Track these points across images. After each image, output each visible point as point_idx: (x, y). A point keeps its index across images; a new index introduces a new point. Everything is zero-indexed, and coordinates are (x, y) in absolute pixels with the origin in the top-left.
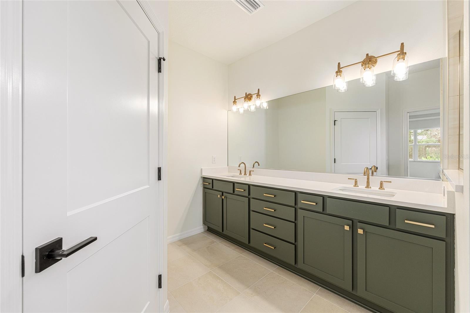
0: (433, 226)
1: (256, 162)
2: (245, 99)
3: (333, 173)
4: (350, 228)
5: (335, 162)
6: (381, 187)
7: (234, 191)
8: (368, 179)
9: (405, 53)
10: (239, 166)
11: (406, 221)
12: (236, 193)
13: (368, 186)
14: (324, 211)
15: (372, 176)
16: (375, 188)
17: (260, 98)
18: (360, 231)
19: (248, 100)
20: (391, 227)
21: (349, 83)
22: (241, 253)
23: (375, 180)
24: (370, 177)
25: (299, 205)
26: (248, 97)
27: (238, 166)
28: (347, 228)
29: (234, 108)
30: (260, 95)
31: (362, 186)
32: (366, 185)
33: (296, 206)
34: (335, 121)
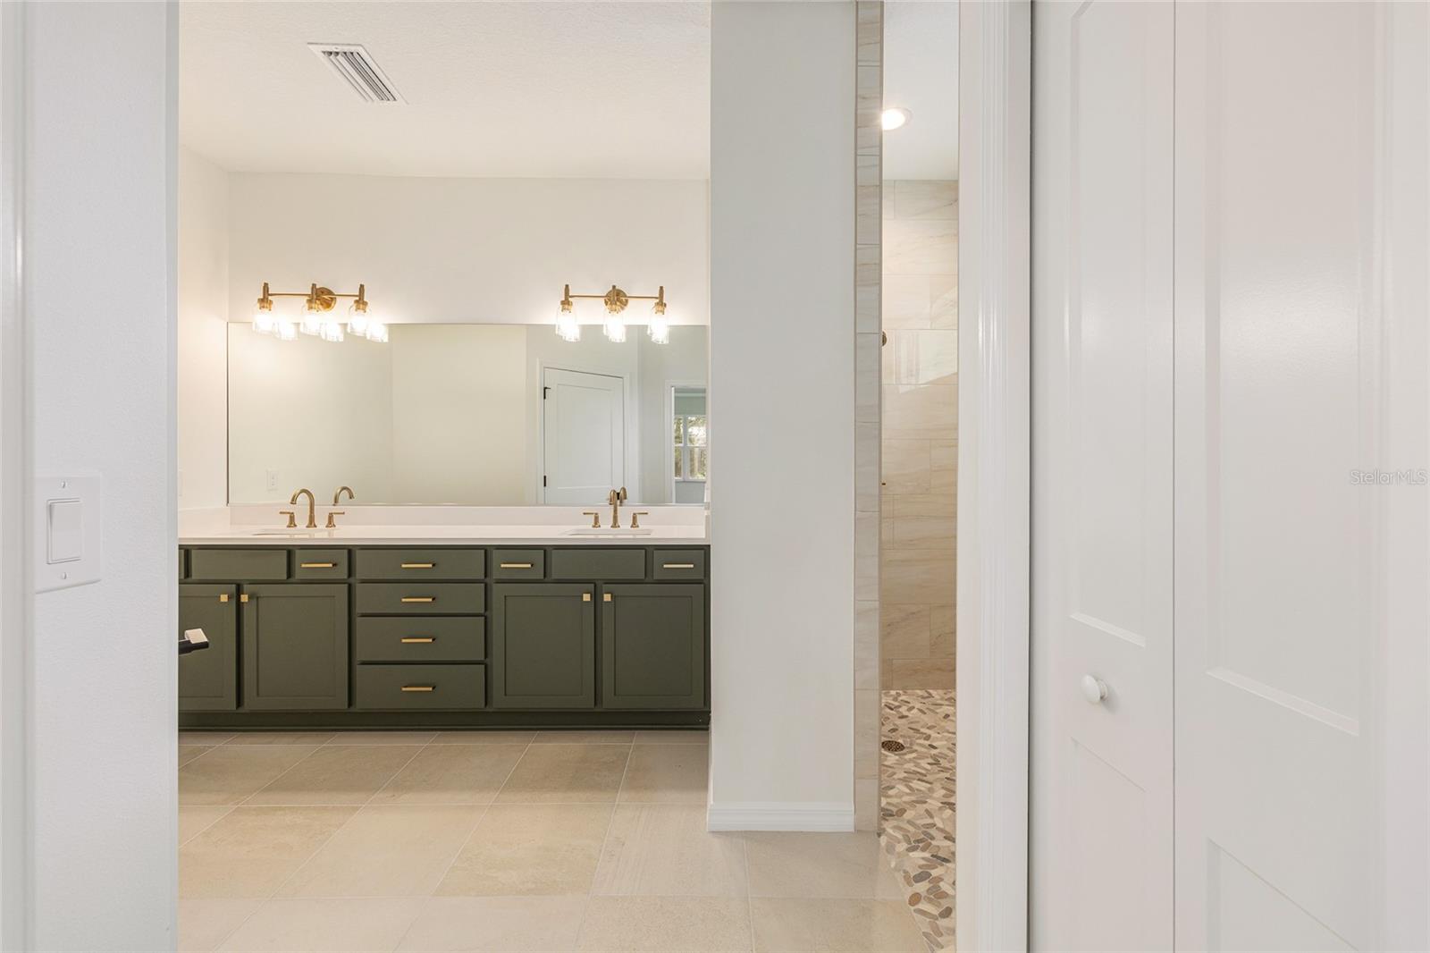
0: (692, 566)
1: (344, 488)
2: (310, 301)
3: (542, 505)
4: (591, 597)
5: (545, 485)
6: (634, 524)
7: (290, 573)
8: (615, 511)
9: (665, 305)
10: (294, 501)
11: (665, 566)
12: (298, 576)
13: (615, 525)
14: (546, 578)
15: (621, 505)
16: (625, 524)
17: (367, 310)
18: (607, 598)
19: (320, 306)
20: (647, 580)
21: (586, 329)
22: (323, 743)
23: (625, 512)
24: (618, 507)
25: (495, 575)
26: (321, 297)
27: (290, 501)
28: (587, 597)
29: (263, 320)
30: (365, 304)
31: (606, 525)
32: (611, 523)
33: (488, 580)
34: (545, 388)
